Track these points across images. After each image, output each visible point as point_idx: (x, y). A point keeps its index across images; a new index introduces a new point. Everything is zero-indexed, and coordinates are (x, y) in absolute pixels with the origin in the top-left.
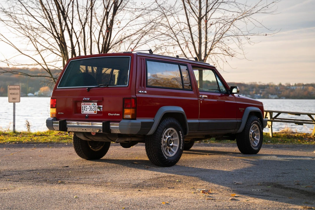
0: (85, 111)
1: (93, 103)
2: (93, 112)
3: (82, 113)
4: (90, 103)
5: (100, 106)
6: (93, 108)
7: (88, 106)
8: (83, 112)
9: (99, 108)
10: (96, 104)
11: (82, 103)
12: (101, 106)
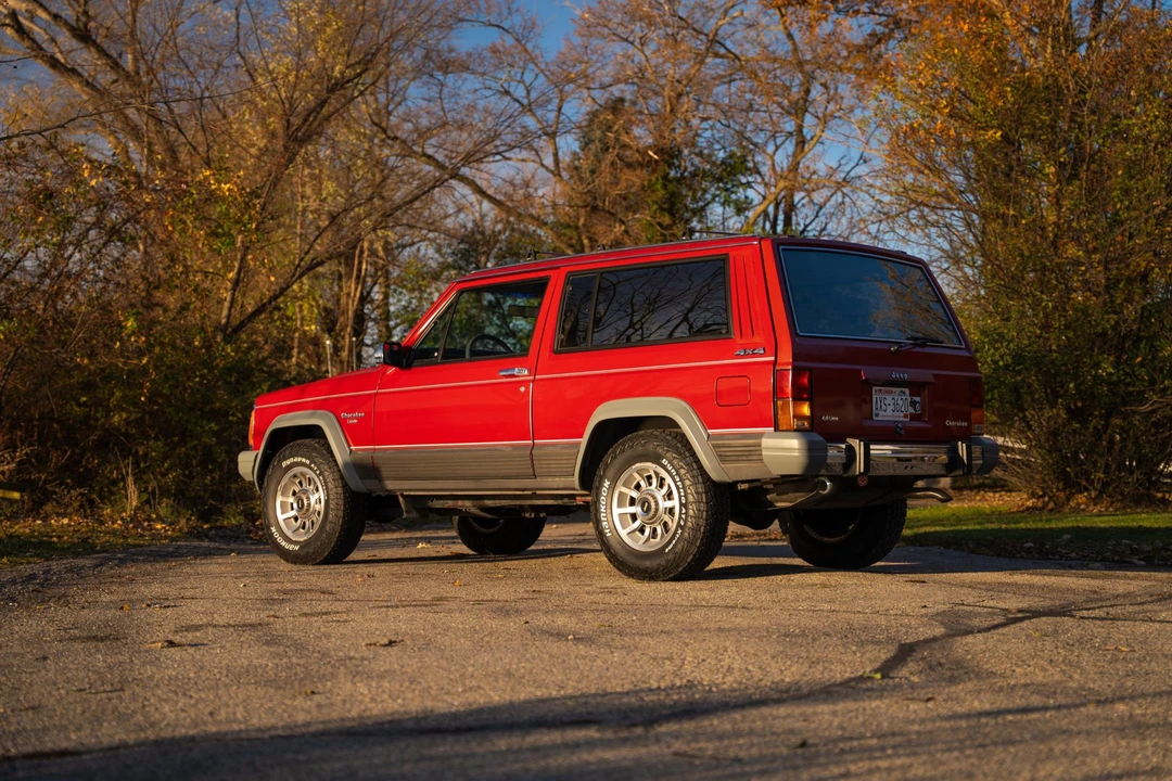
0: (881, 413)
1: (900, 390)
2: (900, 416)
3: (875, 418)
4: (894, 389)
5: (915, 398)
6: (900, 403)
7: (889, 399)
8: (877, 415)
9: (913, 403)
10: (907, 391)
11: (874, 388)
12: (918, 399)
